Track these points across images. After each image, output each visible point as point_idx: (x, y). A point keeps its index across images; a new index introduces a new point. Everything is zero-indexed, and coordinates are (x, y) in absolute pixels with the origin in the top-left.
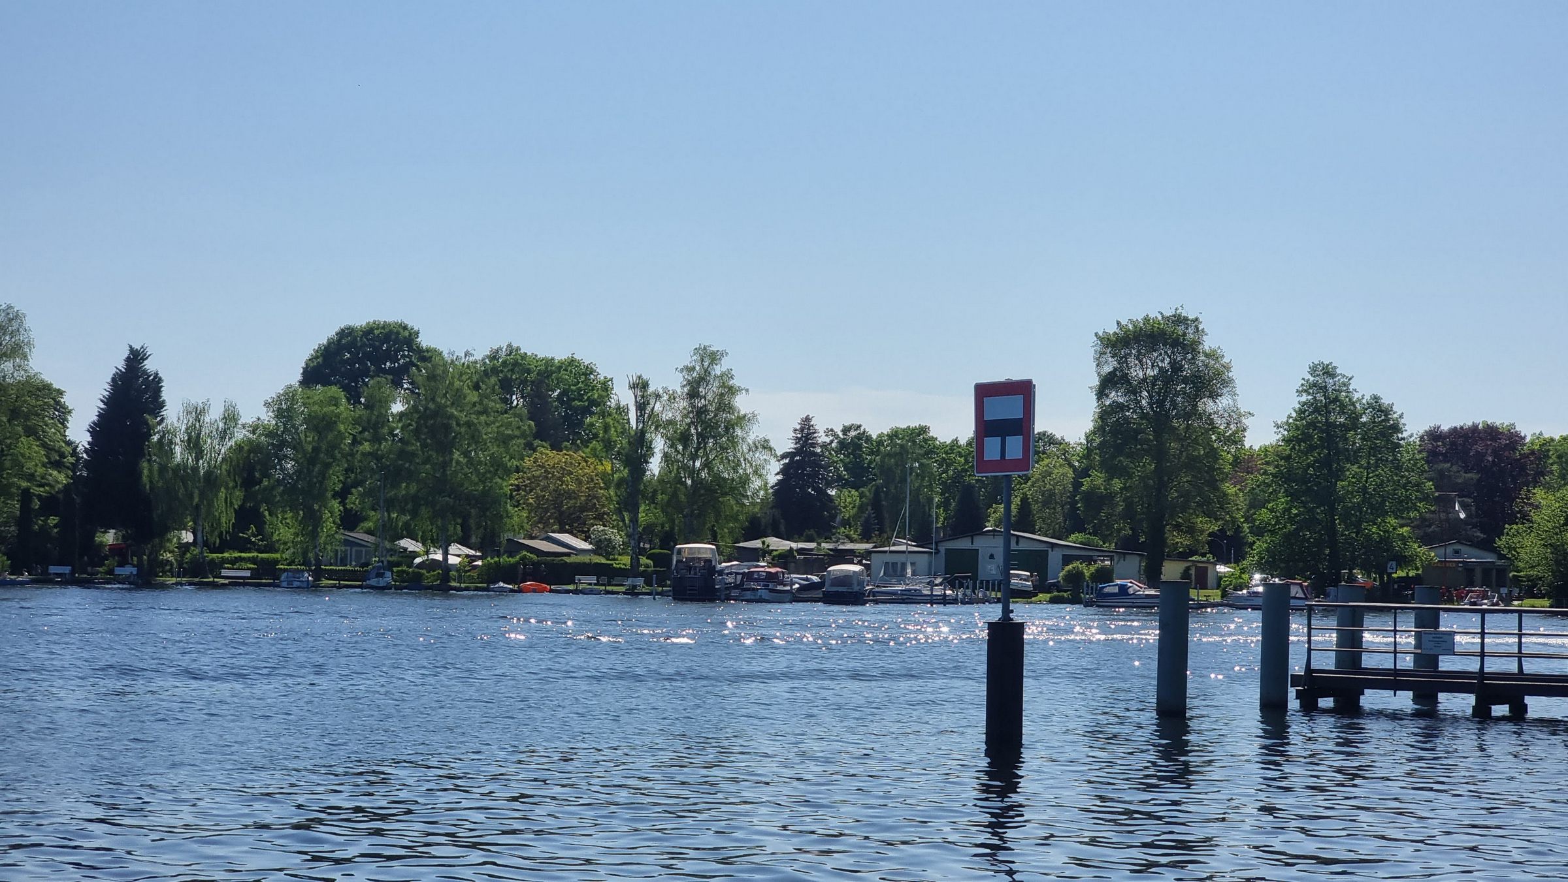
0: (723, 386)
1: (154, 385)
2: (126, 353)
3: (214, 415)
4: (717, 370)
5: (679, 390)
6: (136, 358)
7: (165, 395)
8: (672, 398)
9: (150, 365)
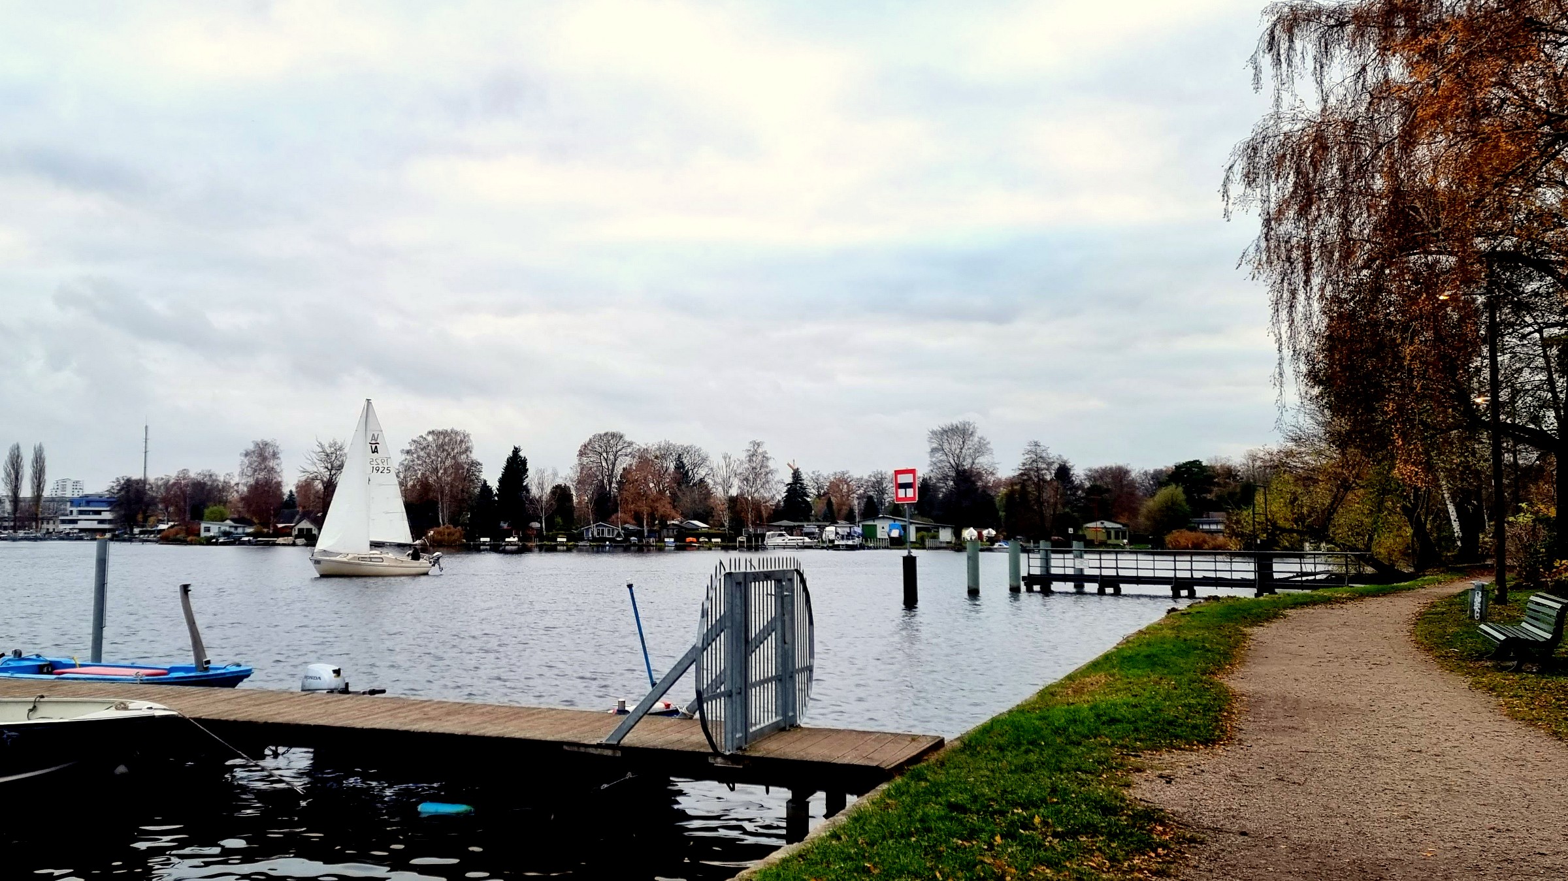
0: (764, 457)
1: (524, 462)
2: (513, 449)
3: (549, 472)
4: (760, 450)
5: (744, 459)
6: (516, 451)
7: (528, 466)
8: (741, 463)
9: (522, 454)
